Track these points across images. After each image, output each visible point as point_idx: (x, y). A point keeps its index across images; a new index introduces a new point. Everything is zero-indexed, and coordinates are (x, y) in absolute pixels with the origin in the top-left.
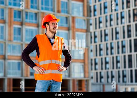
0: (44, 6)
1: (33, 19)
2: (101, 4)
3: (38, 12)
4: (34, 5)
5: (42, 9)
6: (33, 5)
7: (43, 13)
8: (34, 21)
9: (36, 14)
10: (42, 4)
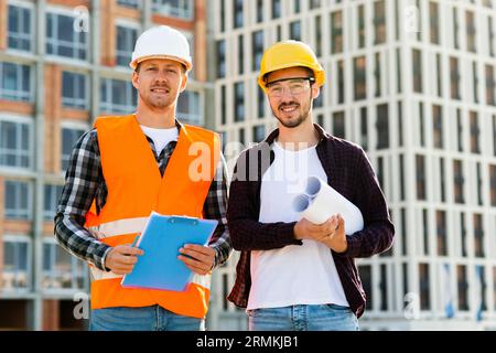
0: (55, 42)
1: (15, 88)
2: (241, 38)
3: (35, 63)
4: (21, 35)
5: (49, 50)
6: (14, 36)
7: (53, 66)
8: (20, 93)
9: (27, 70)
10: (49, 34)
